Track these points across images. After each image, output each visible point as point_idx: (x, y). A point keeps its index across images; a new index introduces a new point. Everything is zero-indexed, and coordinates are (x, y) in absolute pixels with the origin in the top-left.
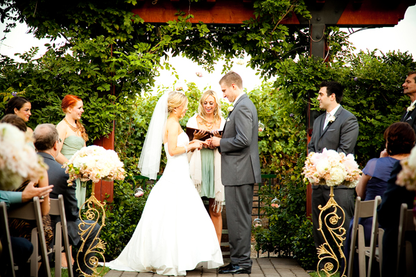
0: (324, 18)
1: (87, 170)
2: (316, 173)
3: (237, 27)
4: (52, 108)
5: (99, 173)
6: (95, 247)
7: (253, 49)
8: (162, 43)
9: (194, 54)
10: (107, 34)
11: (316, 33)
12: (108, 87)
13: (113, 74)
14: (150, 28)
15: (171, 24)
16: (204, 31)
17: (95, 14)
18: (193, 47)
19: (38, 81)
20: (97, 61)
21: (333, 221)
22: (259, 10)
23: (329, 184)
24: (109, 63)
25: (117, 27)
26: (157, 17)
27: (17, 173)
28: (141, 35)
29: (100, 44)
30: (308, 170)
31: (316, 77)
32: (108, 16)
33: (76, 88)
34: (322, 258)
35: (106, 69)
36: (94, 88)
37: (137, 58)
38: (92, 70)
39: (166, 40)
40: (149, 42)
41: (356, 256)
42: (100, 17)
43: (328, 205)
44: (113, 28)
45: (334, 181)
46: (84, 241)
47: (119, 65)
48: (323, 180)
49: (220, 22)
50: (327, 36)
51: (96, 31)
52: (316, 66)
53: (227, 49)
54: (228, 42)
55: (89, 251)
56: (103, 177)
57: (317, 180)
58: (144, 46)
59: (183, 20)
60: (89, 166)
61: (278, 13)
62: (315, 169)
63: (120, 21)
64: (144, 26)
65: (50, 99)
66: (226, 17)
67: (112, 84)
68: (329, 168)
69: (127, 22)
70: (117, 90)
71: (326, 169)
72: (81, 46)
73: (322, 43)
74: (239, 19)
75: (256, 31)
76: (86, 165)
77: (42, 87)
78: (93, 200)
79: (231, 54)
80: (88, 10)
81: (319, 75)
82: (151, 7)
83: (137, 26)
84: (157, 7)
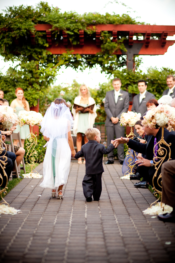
0: (133, 51)
1: (29, 121)
2: (125, 121)
3: (93, 56)
4: (11, 93)
5: (34, 122)
6: (33, 153)
7: (101, 64)
8: (60, 63)
10: (35, 60)
11: (129, 58)
13: (38, 78)
14: (55, 56)
16: (79, 58)
17: (29, 51)
18: (74, 64)
19: (5, 81)
20: (31, 72)
22: (103, 48)
23: (130, 126)
24: (36, 73)
25: (40, 56)
26: (58, 51)
27: (11, 122)
28: (49, 60)
29: (32, 64)
30: (122, 120)
31: (130, 78)
32: (35, 52)
33: (21, 84)
34: (127, 157)
35: (35, 76)
36: (30, 84)
37: (49, 70)
39: (61, 62)
42: (32, 52)
43: (130, 135)
44: (38, 57)
45: (132, 124)
46: (29, 151)
48: (128, 124)
49: (86, 53)
50: (134, 59)
51: (30, 58)
52: (130, 73)
54: (91, 62)
55: (31, 155)
56: (35, 124)
57: (125, 124)
58: (52, 65)
59: (69, 53)
60: (30, 120)
61: (112, 49)
62: (125, 120)
63: (41, 54)
64: (52, 56)
65: (10, 90)
66: (89, 51)
68: (130, 119)
69: (44, 54)
71: (129, 120)
73: (131, 62)
74: (95, 52)
75: (102, 57)
76: (28, 119)
77: (6, 84)
78: (32, 134)
79: (91, 66)
80: (27, 49)
81: (131, 77)
82: (55, 47)
83: (49, 56)
84: (58, 47)
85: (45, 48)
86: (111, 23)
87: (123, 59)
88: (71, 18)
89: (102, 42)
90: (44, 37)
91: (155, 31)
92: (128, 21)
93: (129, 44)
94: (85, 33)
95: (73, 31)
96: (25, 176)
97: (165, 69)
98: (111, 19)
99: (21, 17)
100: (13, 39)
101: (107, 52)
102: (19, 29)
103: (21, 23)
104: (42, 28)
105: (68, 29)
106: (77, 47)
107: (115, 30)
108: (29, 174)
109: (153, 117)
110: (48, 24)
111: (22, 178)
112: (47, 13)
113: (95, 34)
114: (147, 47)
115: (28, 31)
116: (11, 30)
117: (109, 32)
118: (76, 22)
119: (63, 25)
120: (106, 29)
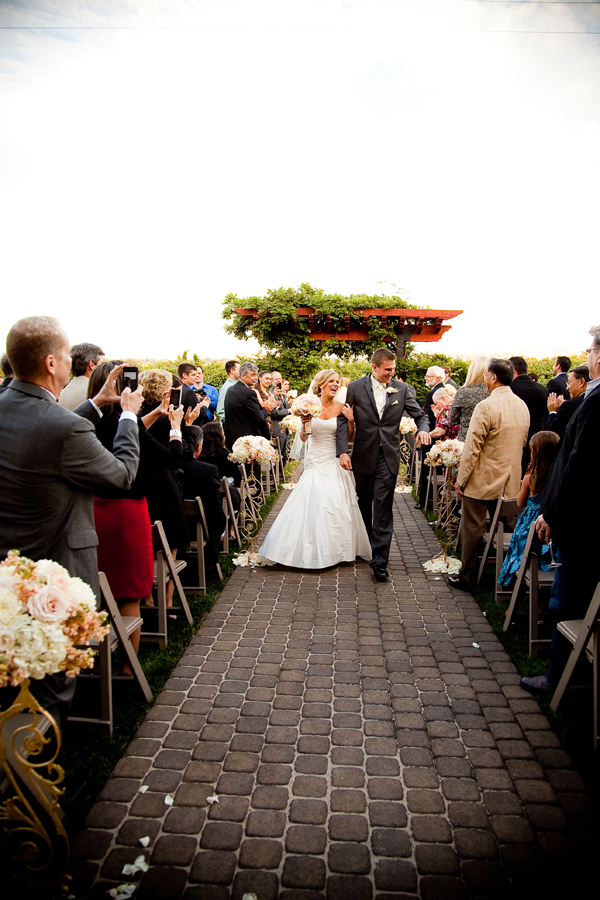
0: (402, 338)
3: (360, 342)
7: (368, 352)
8: (323, 350)
9: (340, 355)
10: (296, 347)
11: (400, 345)
12: (297, 373)
13: (300, 367)
14: (317, 343)
15: (328, 342)
16: (344, 344)
17: (290, 337)
18: (339, 351)
21: (404, 450)
22: (371, 335)
24: (298, 362)
25: (301, 343)
26: (320, 337)
28: (311, 346)
29: (294, 352)
32: (297, 338)
35: (296, 364)
36: (290, 373)
37: (312, 359)
38: (289, 365)
39: (325, 349)
40: (316, 349)
41: (414, 465)
42: (293, 339)
47: (302, 363)
49: (352, 339)
50: (405, 346)
51: (292, 345)
53: (356, 352)
54: (357, 348)
58: (314, 352)
59: (334, 339)
61: (381, 336)
63: (303, 340)
64: (315, 343)
66: (355, 337)
67: (298, 371)
69: (306, 341)
70: (301, 374)
72: (283, 353)
73: (402, 350)
74: (362, 338)
75: (370, 344)
79: (357, 354)
80: (287, 335)
82: (318, 333)
83: (310, 343)
84: (321, 332)
85: (307, 334)
86: (381, 307)
87: (392, 345)
88: (335, 301)
89: (369, 328)
90: (306, 322)
91: (428, 316)
92: (400, 306)
93: (399, 330)
94: (352, 319)
95: (338, 316)
96: (285, 486)
97: (437, 357)
98: (380, 302)
99: (281, 301)
100: (273, 325)
101: (375, 338)
102: (279, 314)
103: (281, 307)
104: (304, 312)
105: (333, 314)
106: (341, 333)
107: (385, 315)
108: (289, 485)
109: (439, 456)
110: (311, 309)
111: (281, 488)
112: (309, 296)
113: (362, 319)
114: (419, 333)
115: (289, 316)
116: (269, 315)
117: (378, 317)
118: (342, 307)
119: (327, 309)
120: (375, 314)
